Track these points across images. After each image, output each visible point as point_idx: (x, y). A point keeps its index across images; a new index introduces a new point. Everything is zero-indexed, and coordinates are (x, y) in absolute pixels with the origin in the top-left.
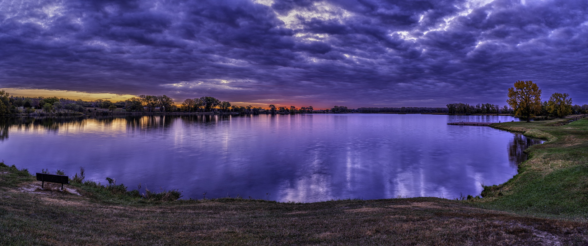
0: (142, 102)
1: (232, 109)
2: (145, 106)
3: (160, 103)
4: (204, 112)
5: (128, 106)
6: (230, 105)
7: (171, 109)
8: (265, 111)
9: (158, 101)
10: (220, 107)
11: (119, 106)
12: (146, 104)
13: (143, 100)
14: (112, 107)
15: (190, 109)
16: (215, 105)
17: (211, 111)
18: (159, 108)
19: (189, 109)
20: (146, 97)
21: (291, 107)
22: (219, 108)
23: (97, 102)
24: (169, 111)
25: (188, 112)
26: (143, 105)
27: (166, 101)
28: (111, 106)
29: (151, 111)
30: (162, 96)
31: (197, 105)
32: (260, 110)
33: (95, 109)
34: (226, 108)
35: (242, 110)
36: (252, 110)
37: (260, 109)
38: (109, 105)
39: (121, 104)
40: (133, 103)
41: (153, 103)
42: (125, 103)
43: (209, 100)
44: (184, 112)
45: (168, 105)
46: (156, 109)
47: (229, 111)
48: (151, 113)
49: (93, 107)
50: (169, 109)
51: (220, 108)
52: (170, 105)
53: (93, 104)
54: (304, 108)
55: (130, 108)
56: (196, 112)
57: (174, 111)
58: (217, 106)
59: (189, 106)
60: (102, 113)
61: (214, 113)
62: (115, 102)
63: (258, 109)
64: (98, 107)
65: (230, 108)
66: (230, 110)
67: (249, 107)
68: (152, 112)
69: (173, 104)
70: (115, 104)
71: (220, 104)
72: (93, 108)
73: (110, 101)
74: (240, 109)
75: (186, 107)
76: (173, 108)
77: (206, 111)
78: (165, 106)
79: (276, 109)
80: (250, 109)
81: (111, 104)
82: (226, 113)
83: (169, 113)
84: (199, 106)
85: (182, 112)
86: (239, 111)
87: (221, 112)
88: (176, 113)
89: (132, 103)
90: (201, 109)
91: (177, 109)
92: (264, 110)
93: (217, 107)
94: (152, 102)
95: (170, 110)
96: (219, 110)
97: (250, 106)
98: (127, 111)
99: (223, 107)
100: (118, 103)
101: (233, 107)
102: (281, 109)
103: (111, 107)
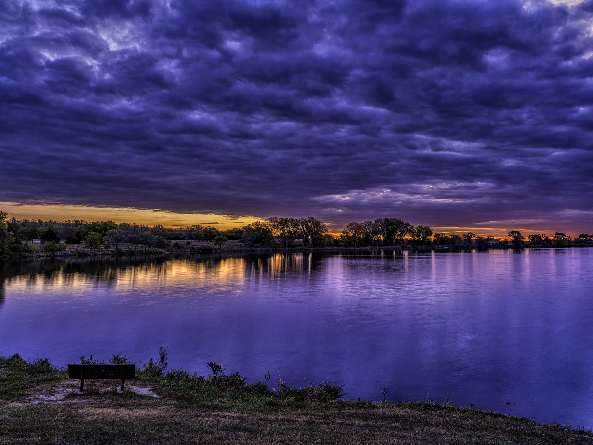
0: (272, 229)
1: (435, 240)
2: (278, 237)
3: (302, 231)
4: (383, 246)
5: (248, 238)
6: (432, 233)
7: (323, 241)
8: (500, 243)
9: (301, 227)
10: (413, 236)
11: (232, 236)
12: (279, 233)
13: (274, 227)
14: (220, 239)
15: (357, 241)
16: (402, 233)
17: (396, 244)
18: (301, 240)
19: (354, 241)
20: (279, 221)
21: (556, 234)
22: (410, 238)
23: (192, 231)
24: (319, 245)
25: (354, 245)
26: (274, 235)
27: (314, 227)
28: (217, 237)
29: (287, 246)
30: (308, 219)
31: (370, 233)
32: (490, 242)
33: (189, 243)
34: (424, 238)
35: (455, 242)
36: (474, 241)
37: (491, 239)
38: (215, 236)
39: (236, 233)
40: (256, 232)
41: (290, 232)
42: (243, 231)
43: (392, 224)
44: (346, 247)
45: (317, 234)
46: (297, 242)
47: (429, 242)
48: (288, 249)
49: (183, 239)
50: (318, 242)
51: (412, 239)
52: (321, 235)
53: (184, 234)
54: (586, 236)
55: (251, 240)
56: (368, 245)
57: (328, 246)
58: (407, 235)
59: (354, 236)
60: (201, 249)
61: (402, 247)
62: (225, 230)
63: (487, 240)
64: (193, 239)
65: (432, 238)
66: (431, 241)
67: (468, 236)
68: (289, 247)
69: (326, 233)
70: (224, 234)
71: (412, 232)
72: (185, 242)
73: (215, 229)
74: (452, 239)
75: (350, 237)
76: (327, 240)
77: (385, 244)
78: (312, 237)
79: (523, 238)
80: (471, 240)
81: (218, 233)
82: (423, 248)
83: (318, 248)
84: (373, 236)
85: (342, 246)
86: (448, 243)
87: (414, 245)
88: (331, 248)
89: (254, 231)
90: (378, 240)
91: (332, 242)
92: (498, 242)
93: (407, 237)
94: (290, 230)
95: (321, 242)
96: (410, 241)
97: (470, 233)
98: (246, 246)
99: (418, 236)
100: (229, 231)
101: (437, 235)
102: (533, 238)
103: (217, 240)
